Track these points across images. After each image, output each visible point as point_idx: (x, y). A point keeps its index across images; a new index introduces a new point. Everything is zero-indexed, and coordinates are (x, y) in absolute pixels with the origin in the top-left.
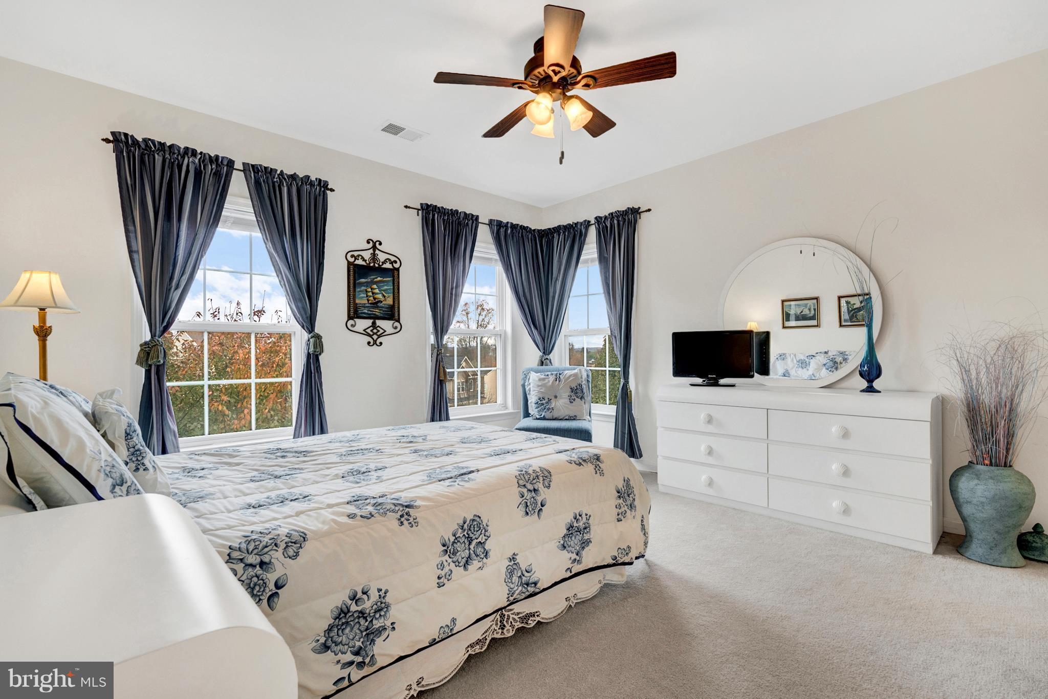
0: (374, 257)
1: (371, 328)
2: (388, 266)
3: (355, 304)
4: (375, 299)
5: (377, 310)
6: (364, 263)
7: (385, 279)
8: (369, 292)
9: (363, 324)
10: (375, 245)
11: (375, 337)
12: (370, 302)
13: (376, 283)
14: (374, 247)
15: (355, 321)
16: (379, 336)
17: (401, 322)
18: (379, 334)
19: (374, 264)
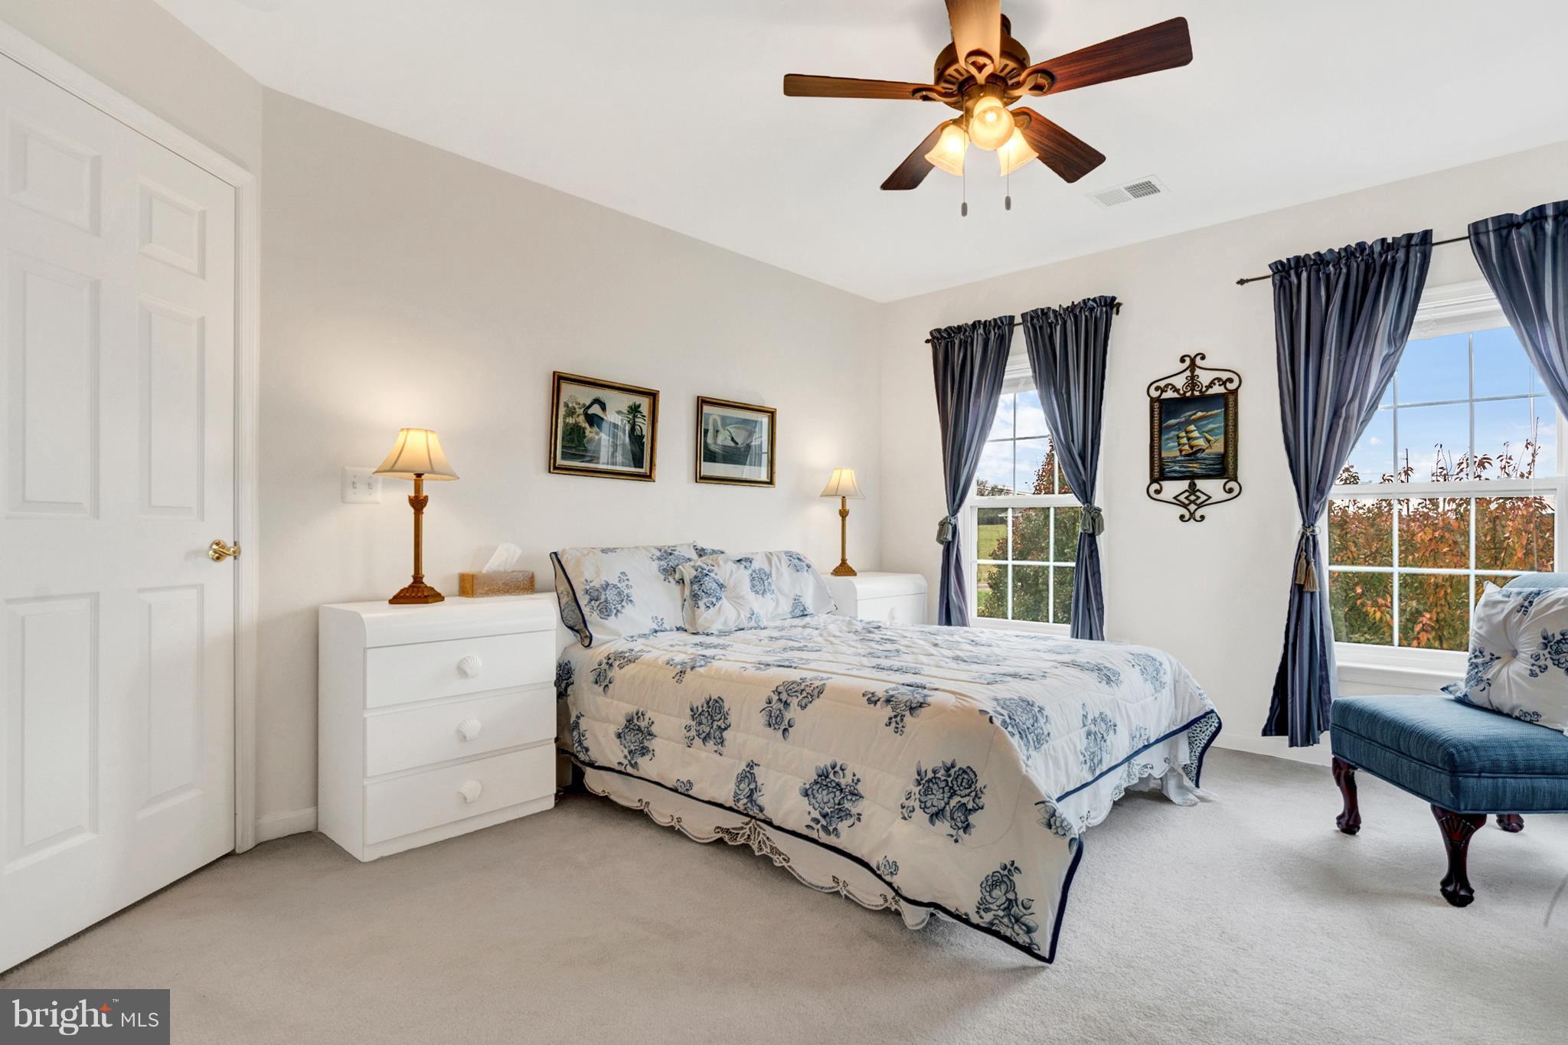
0: (1193, 381)
1: (1187, 494)
2: (1217, 389)
3: (1161, 459)
4: (1192, 447)
5: (1195, 465)
6: (1176, 395)
7: (1210, 413)
8: (1182, 437)
9: (1173, 488)
10: (1192, 363)
11: (1192, 507)
12: (1183, 453)
13: (1194, 422)
14: (1193, 366)
15: (1160, 484)
16: (1200, 506)
17: (1239, 481)
18: (1198, 502)
19: (1192, 393)
